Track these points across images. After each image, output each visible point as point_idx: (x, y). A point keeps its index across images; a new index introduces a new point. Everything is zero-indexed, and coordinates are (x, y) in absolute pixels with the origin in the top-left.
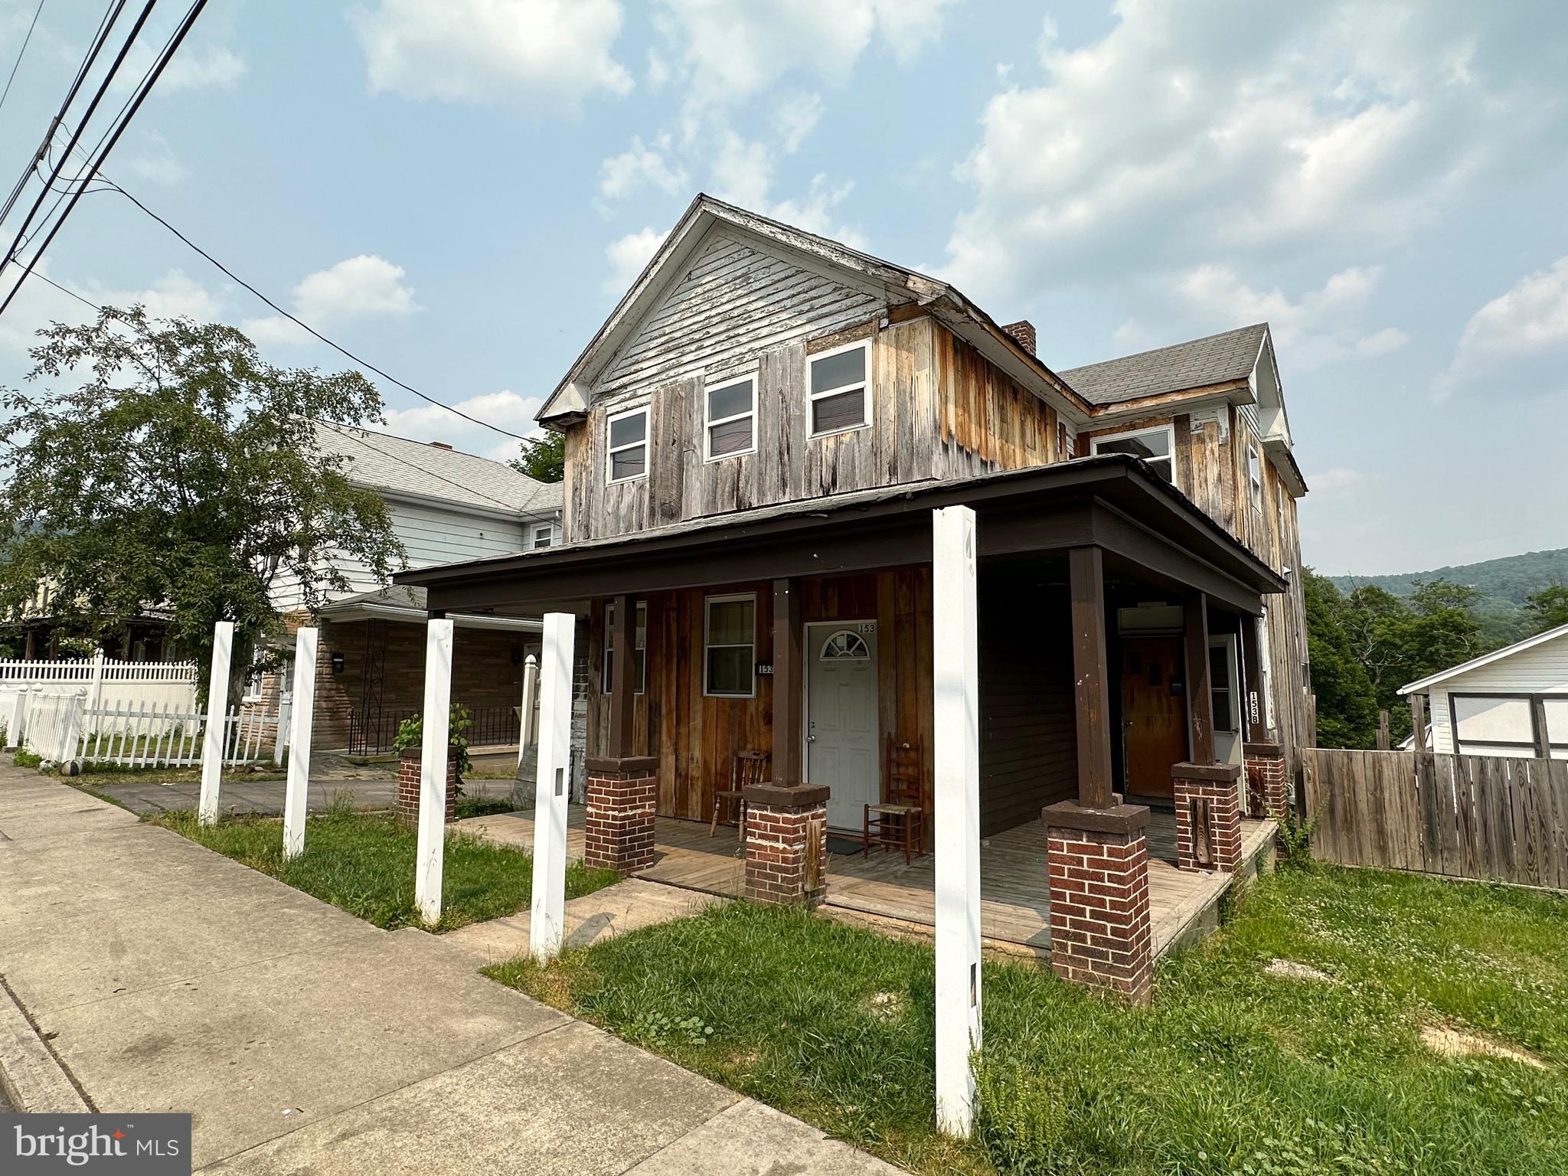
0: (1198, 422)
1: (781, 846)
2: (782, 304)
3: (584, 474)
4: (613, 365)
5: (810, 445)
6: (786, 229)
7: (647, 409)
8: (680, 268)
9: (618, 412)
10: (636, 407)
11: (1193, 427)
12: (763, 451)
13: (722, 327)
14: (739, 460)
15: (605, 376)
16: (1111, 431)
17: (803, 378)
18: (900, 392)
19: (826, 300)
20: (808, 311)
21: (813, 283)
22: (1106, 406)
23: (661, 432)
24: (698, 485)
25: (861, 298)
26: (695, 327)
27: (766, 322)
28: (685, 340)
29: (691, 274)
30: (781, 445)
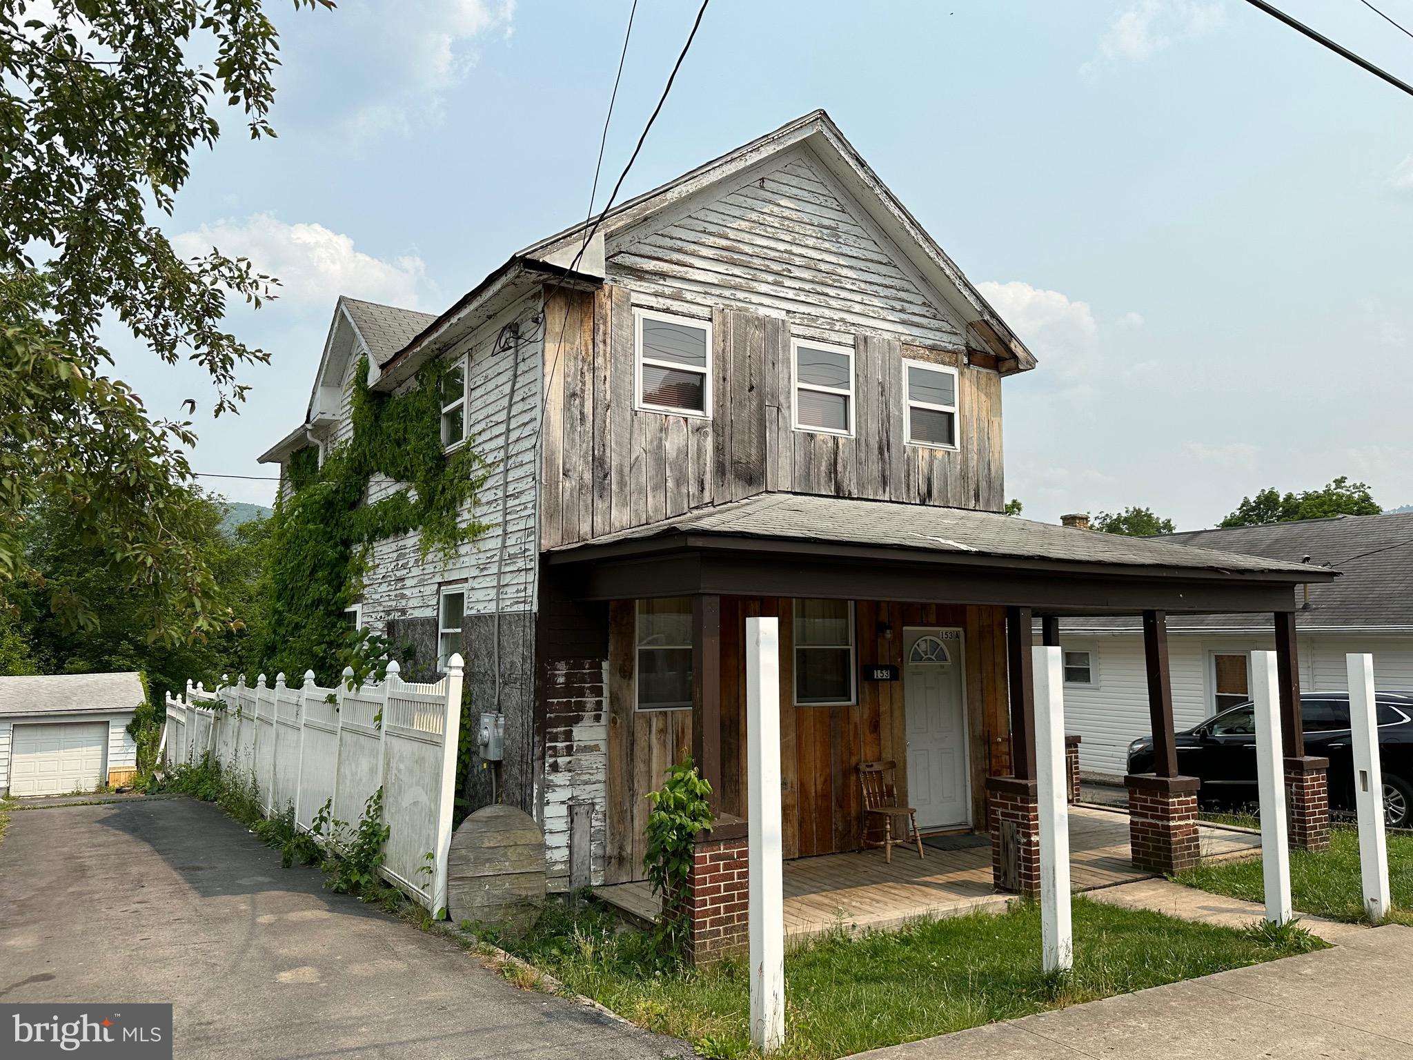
5: (908, 450)
7: (709, 328)
9: (651, 308)
10: (685, 315)
12: (863, 439)
13: (807, 275)
14: (836, 440)
17: (900, 379)
18: (980, 430)
19: (916, 310)
20: (900, 311)
21: (906, 285)
23: (731, 366)
24: (787, 452)
25: (948, 327)
27: (858, 298)
28: (757, 261)
29: (762, 179)
30: (880, 441)
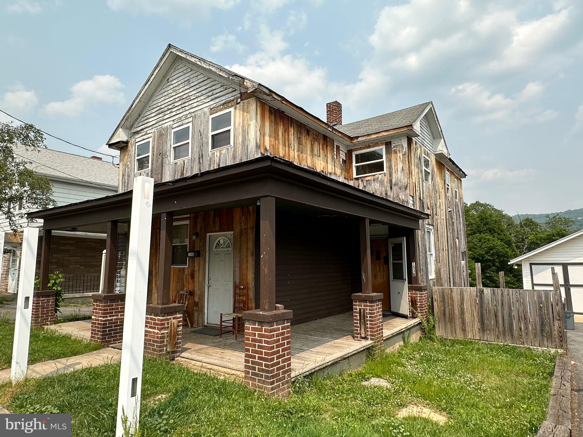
0: (394, 145)
1: (156, 331)
2: (202, 93)
3: (127, 169)
4: (139, 120)
5: (210, 155)
6: (200, 59)
7: (151, 140)
8: (164, 77)
9: (140, 141)
10: (147, 139)
11: (392, 147)
12: (193, 157)
13: (180, 103)
14: (184, 161)
15: (135, 125)
16: (361, 149)
17: (208, 125)
18: (243, 131)
19: (218, 91)
20: (211, 96)
21: (213, 83)
22: (357, 137)
23: (155, 150)
24: (168, 172)
25: (230, 90)
26: (169, 103)
27: (196, 100)
28: (166, 109)
29: (168, 79)
30: (199, 155)
